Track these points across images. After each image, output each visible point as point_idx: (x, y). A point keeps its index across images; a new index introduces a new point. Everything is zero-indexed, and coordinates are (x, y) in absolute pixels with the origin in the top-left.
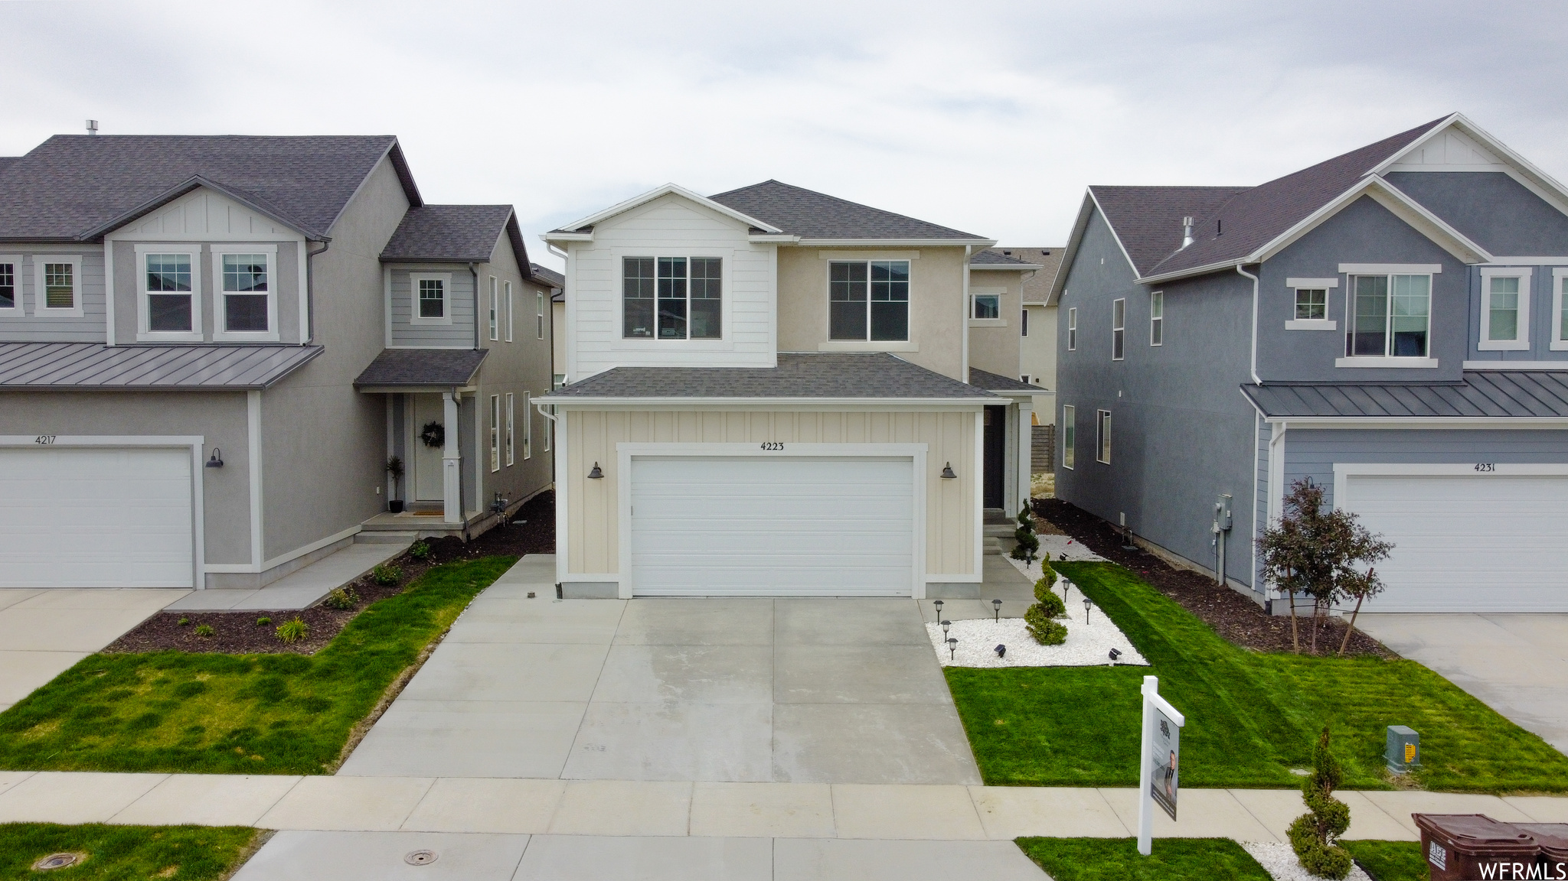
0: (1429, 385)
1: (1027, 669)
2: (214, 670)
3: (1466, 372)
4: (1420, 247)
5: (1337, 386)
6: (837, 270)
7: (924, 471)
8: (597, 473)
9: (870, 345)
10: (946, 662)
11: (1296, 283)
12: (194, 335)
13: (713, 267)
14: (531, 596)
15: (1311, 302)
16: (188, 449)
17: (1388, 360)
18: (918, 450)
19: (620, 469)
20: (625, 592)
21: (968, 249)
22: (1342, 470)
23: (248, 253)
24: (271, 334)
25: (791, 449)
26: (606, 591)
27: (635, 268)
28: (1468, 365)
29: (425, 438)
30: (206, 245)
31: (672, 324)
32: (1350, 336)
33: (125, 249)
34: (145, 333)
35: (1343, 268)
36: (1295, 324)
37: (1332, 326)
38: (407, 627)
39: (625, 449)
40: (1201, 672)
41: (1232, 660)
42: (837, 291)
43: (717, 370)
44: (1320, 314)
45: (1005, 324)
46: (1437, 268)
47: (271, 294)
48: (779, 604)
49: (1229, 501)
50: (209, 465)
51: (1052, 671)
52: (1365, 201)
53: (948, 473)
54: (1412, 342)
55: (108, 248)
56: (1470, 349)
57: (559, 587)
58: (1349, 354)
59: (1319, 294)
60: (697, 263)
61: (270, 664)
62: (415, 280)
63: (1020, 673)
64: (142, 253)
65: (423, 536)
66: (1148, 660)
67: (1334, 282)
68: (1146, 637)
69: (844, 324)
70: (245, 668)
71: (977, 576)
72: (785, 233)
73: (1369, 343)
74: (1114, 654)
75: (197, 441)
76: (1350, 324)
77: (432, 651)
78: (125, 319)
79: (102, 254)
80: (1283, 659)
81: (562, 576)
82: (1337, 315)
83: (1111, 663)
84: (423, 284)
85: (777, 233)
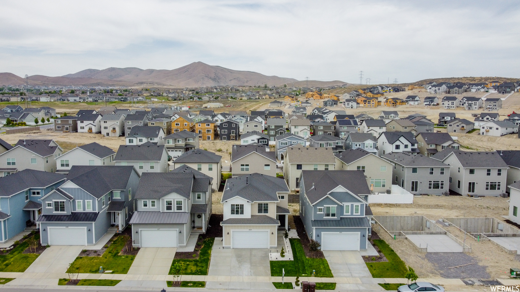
0: (335, 221)
1: (279, 261)
2: (189, 262)
3: (341, 218)
4: (335, 203)
5: (323, 221)
6: (259, 204)
7: (269, 233)
8: (228, 234)
9: (263, 214)
10: (270, 260)
11: (318, 208)
12: (172, 211)
13: (243, 205)
14: (220, 248)
15: (320, 210)
16: (177, 230)
17: (330, 217)
18: (269, 230)
19: (231, 233)
20: (232, 248)
21: (276, 203)
22: (322, 233)
23: (180, 200)
24: (183, 211)
25: (253, 230)
26: (229, 248)
27: (232, 205)
28: (341, 217)
29: (198, 217)
30: (174, 199)
31: (237, 213)
32: (325, 214)
33: (163, 200)
34: (166, 211)
35: (324, 206)
36: (318, 213)
37: (323, 213)
38: (206, 254)
39: (232, 230)
40: (299, 261)
41: (304, 259)
42: (259, 207)
43: (243, 219)
44: (321, 211)
45: (285, 200)
46: (337, 206)
47: (183, 205)
48: (251, 250)
49: (311, 233)
50: (180, 233)
51: (282, 261)
52: (327, 197)
53: (272, 233)
54: (333, 215)
55: (161, 200)
56: (343, 215)
57: (223, 247)
58: (325, 216)
59: (321, 209)
60: (241, 205)
61: (194, 261)
62: (197, 194)
63: (278, 261)
64: (165, 200)
65: (200, 234)
66: (294, 259)
67: (323, 207)
68: (295, 255)
69: (260, 211)
70: (192, 262)
71: (276, 246)
72: (252, 202)
73: (328, 215)
74: (290, 259)
75: (178, 229)
76: (325, 212)
77: (211, 258)
78: (163, 209)
79: (160, 201)
80: (310, 259)
81: (224, 246)
82: (324, 212)
83: (289, 260)
84: (198, 194)
85: (251, 202)
